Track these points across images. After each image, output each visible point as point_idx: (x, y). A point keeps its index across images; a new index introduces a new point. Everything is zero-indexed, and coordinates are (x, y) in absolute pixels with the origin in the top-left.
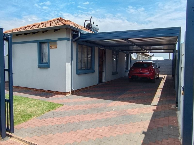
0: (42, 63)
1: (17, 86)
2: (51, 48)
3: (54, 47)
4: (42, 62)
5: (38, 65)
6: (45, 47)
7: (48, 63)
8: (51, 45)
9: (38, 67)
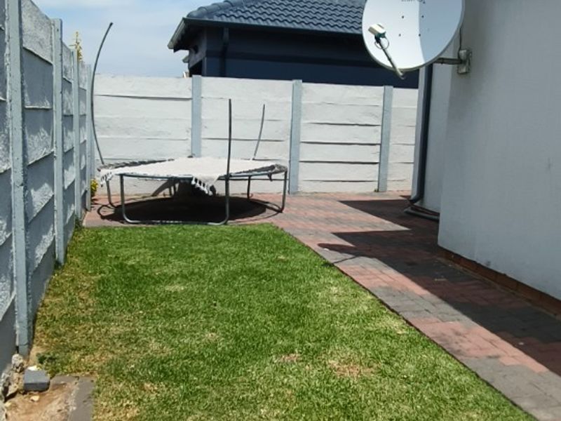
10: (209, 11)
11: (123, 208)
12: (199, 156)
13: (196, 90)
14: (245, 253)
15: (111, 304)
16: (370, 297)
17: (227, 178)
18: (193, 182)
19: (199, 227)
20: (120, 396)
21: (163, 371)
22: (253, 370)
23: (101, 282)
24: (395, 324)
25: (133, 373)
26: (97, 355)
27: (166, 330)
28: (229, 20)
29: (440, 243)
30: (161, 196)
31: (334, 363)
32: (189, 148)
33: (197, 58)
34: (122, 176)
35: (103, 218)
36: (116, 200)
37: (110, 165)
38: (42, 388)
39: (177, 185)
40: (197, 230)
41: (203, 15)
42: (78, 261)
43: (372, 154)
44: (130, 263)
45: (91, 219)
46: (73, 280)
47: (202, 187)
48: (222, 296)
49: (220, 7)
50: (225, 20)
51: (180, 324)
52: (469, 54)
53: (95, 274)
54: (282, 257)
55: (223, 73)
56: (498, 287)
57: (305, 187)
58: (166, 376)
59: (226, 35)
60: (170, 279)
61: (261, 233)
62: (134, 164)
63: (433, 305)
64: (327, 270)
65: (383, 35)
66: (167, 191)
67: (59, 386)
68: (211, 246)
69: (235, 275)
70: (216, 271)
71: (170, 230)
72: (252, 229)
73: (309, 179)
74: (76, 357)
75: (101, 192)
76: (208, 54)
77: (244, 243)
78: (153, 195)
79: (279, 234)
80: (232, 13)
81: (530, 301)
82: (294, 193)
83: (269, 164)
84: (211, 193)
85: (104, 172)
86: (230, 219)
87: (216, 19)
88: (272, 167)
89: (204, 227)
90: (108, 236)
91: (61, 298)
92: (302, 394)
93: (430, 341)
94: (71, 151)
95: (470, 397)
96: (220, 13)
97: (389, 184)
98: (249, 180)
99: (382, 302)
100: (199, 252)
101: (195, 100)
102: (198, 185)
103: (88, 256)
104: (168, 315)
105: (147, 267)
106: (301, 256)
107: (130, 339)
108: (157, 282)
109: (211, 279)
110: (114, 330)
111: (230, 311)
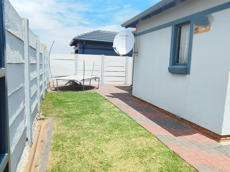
0: (176, 64)
1: (140, 99)
2: (196, 33)
3: (203, 29)
4: (178, 62)
5: (168, 68)
6: (185, 32)
7: (186, 65)
8: (196, 27)
9: (169, 72)
10: (80, 37)
11: (57, 88)
12: (77, 75)
13: (76, 57)
14: (87, 97)
15: (56, 106)
16: (113, 105)
17: (83, 80)
18: (75, 81)
19: (77, 92)
20: (58, 120)
21: (67, 116)
22: (85, 116)
23: (54, 102)
24: (117, 109)
25: (61, 116)
26: (54, 114)
27: (68, 110)
28: (85, 39)
29: (133, 95)
30: (67, 85)
31: (102, 115)
32: (75, 73)
33: (77, 48)
34: (57, 79)
35: (52, 90)
36: (56, 86)
37: (54, 77)
38: (43, 119)
39: (71, 82)
40: (76, 93)
41: (78, 38)
42: (48, 99)
43: (123, 74)
44: (60, 99)
45: (49, 91)
46: (47, 102)
47: (77, 82)
48: (80, 105)
49: (83, 35)
50: (84, 39)
51: (71, 109)
52: (137, 51)
53: (52, 101)
54: (95, 98)
55: (83, 53)
56: (143, 103)
57: (105, 83)
58: (68, 117)
59: (84, 43)
60: (69, 102)
61: (91, 93)
62: (60, 77)
63: (127, 106)
64: (105, 100)
65: (116, 48)
66: (68, 84)
67: (47, 119)
68: (79, 96)
69: (84, 101)
70: (79, 101)
71: (69, 93)
72: (90, 92)
73: (106, 81)
74: (50, 114)
75: (51, 84)
76: (80, 48)
77: (87, 95)
78: (65, 85)
79: (96, 93)
80: (86, 37)
81: (148, 105)
82: (102, 84)
83: (95, 77)
84: (79, 84)
85: (52, 79)
86: (84, 90)
87: (82, 39)
88: (96, 77)
89: (78, 92)
90: (54, 94)
91: (45, 105)
92: (94, 119)
93: (123, 112)
94: (42, 75)
95: (127, 120)
96: (83, 37)
97: (128, 82)
98: (90, 81)
99: (116, 106)
100: (76, 97)
101: (76, 60)
102: (76, 82)
103: (50, 98)
104: (68, 108)
105: (63, 100)
106: (100, 98)
107: (61, 112)
108: (66, 102)
109: (78, 102)
110: (57, 110)
111: (82, 107)
